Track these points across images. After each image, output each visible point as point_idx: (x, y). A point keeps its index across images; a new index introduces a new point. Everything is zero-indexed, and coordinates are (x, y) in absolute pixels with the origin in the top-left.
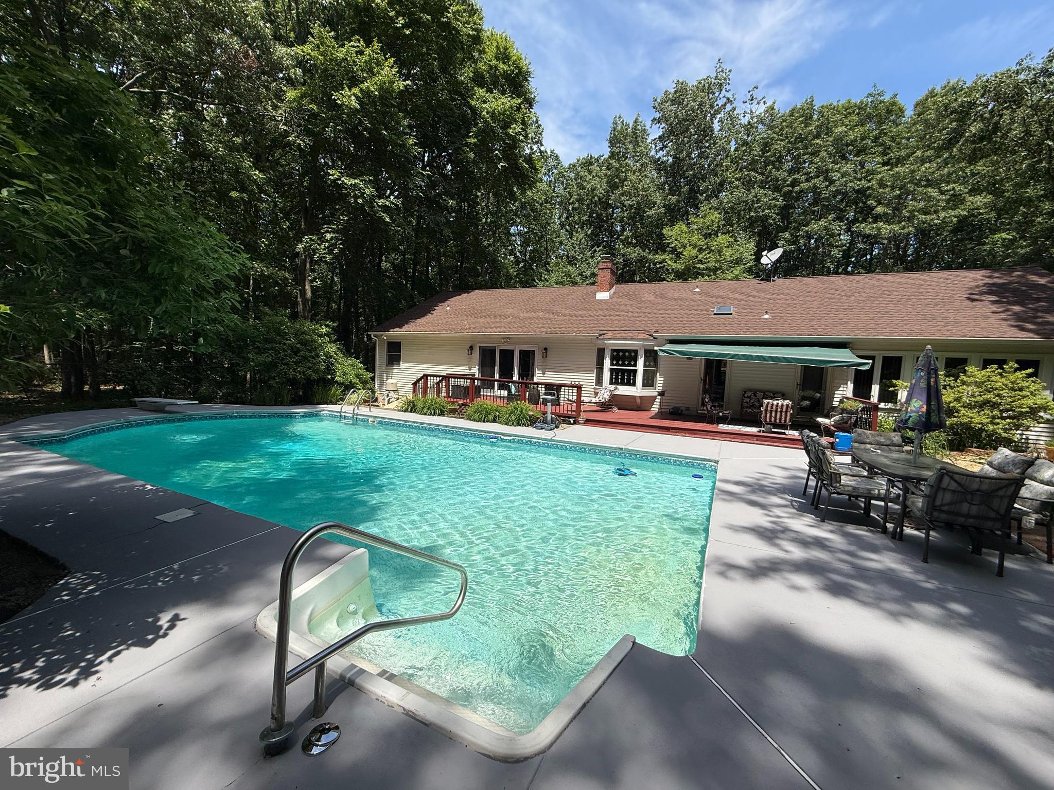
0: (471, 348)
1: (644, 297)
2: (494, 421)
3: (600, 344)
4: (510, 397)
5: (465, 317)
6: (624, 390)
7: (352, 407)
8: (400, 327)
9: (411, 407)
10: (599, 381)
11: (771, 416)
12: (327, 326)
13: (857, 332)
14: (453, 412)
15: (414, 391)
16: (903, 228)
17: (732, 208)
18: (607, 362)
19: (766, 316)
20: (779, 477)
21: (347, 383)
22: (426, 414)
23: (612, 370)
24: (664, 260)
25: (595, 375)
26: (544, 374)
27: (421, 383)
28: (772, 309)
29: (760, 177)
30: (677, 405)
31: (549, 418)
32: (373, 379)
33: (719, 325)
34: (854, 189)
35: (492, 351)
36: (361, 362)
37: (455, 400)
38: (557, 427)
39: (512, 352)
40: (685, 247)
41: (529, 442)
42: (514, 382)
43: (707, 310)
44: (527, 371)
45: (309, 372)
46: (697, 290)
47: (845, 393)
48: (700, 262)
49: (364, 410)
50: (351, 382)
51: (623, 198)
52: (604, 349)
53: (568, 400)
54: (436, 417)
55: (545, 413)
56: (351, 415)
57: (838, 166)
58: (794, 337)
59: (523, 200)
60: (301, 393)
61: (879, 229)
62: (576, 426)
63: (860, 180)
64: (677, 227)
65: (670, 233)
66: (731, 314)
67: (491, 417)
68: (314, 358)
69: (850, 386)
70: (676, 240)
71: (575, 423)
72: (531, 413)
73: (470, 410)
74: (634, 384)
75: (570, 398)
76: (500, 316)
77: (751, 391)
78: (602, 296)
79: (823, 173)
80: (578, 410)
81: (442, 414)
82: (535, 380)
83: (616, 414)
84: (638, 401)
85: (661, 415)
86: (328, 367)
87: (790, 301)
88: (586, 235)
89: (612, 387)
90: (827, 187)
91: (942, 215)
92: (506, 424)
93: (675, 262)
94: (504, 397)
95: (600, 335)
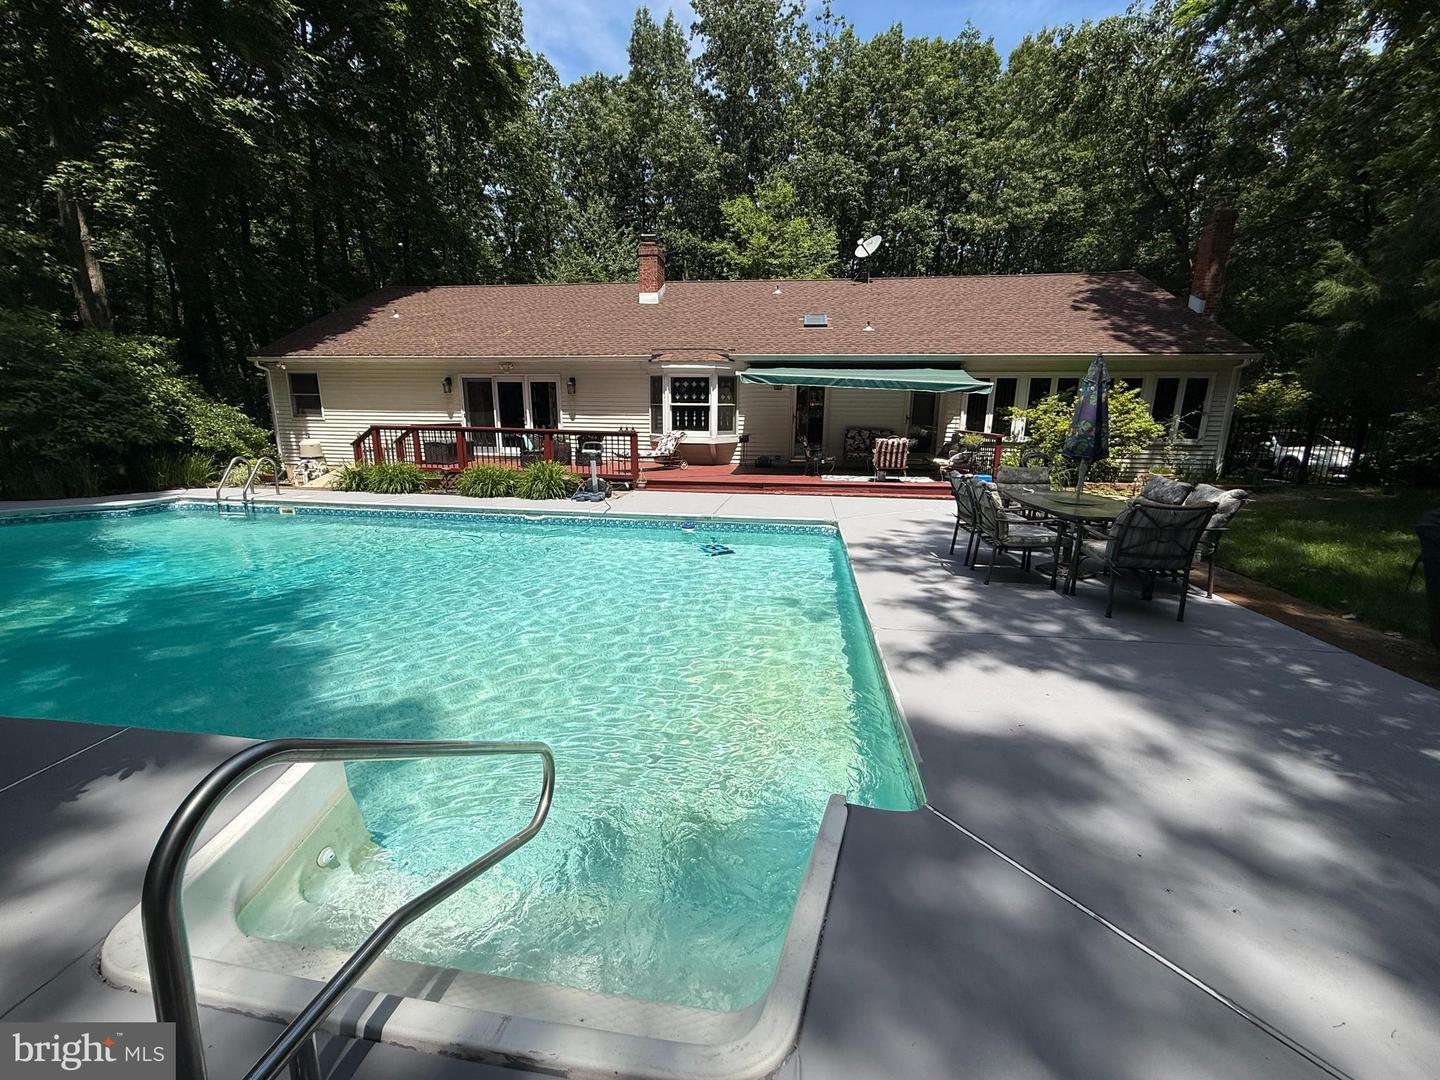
0: (449, 381)
1: (708, 301)
2: (508, 494)
3: (654, 370)
4: (526, 458)
5: (431, 331)
6: (693, 437)
7: (240, 491)
8: (309, 347)
9: (357, 481)
10: (657, 426)
11: (885, 459)
12: (153, 344)
13: (972, 348)
14: (433, 486)
15: (358, 455)
16: (997, 223)
17: (806, 179)
18: (667, 397)
19: (869, 329)
20: (916, 533)
21: (219, 448)
22: (386, 492)
23: (674, 409)
24: (724, 251)
25: (650, 417)
26: (573, 419)
27: (369, 442)
28: (874, 319)
29: (839, 138)
30: (765, 454)
31: (595, 483)
32: (272, 439)
33: (812, 341)
34: (947, 165)
35: (486, 385)
36: (242, 411)
37: (435, 466)
38: (608, 495)
39: (519, 386)
40: (751, 232)
41: (571, 521)
42: (528, 432)
43: (795, 320)
44: (546, 415)
45: (132, 432)
46: (778, 292)
47: (957, 426)
48: (772, 254)
49: (265, 493)
50: (228, 446)
51: (659, 151)
52: (660, 378)
53: (619, 456)
54: (406, 496)
55: (586, 477)
56: (240, 504)
57: (930, 131)
58: (904, 355)
59: (501, 138)
60: (122, 471)
61: (973, 222)
62: (635, 493)
63: (953, 154)
64: (739, 200)
65: (730, 210)
66: (826, 326)
67: (502, 488)
68: (139, 405)
69: (964, 417)
70: (739, 221)
71: (631, 488)
72: (566, 478)
73: (465, 480)
74: (706, 428)
75: (621, 452)
76: (491, 328)
77: (854, 428)
78: (649, 298)
79: (914, 139)
80: (635, 470)
81: (415, 489)
82: (560, 427)
83: (686, 473)
84: (713, 451)
85: (744, 468)
86: (173, 421)
87: (893, 308)
88: (608, 206)
89: (678, 433)
90: (918, 159)
91: (1036, 208)
92: (528, 498)
93: (740, 254)
94: (517, 457)
95: (654, 357)
